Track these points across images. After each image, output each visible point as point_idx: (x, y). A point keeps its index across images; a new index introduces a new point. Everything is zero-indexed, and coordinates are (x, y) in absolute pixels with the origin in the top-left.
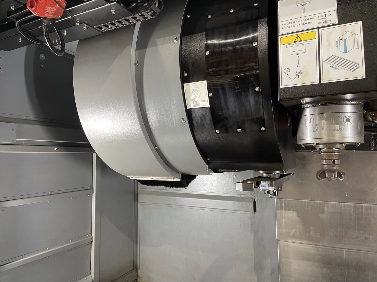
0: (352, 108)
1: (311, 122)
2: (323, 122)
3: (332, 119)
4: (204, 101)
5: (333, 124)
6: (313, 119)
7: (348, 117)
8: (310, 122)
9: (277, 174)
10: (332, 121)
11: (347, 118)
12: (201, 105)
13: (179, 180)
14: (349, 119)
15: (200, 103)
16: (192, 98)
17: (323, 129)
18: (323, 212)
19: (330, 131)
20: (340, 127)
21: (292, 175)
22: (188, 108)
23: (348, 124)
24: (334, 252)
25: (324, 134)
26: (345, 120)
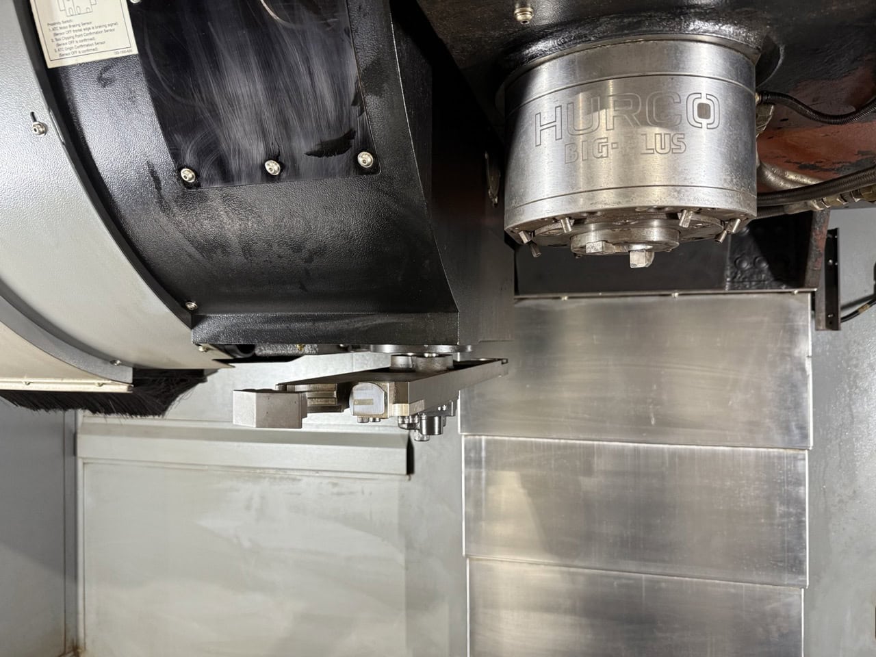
0: (721, 61)
1: (558, 123)
2: (606, 119)
3: (643, 105)
4: (110, 28)
5: (646, 124)
6: (564, 110)
7: (704, 95)
8: (552, 125)
9: (441, 355)
10: (643, 113)
11: (698, 101)
12: (101, 48)
13: (123, 389)
14: (707, 106)
15: (99, 38)
16: (61, 17)
17: (605, 149)
18: (588, 471)
19: (630, 156)
20: (671, 140)
21: (503, 363)
22: (50, 65)
23: (704, 126)
24: (615, 583)
25: (607, 172)
26: (693, 111)
